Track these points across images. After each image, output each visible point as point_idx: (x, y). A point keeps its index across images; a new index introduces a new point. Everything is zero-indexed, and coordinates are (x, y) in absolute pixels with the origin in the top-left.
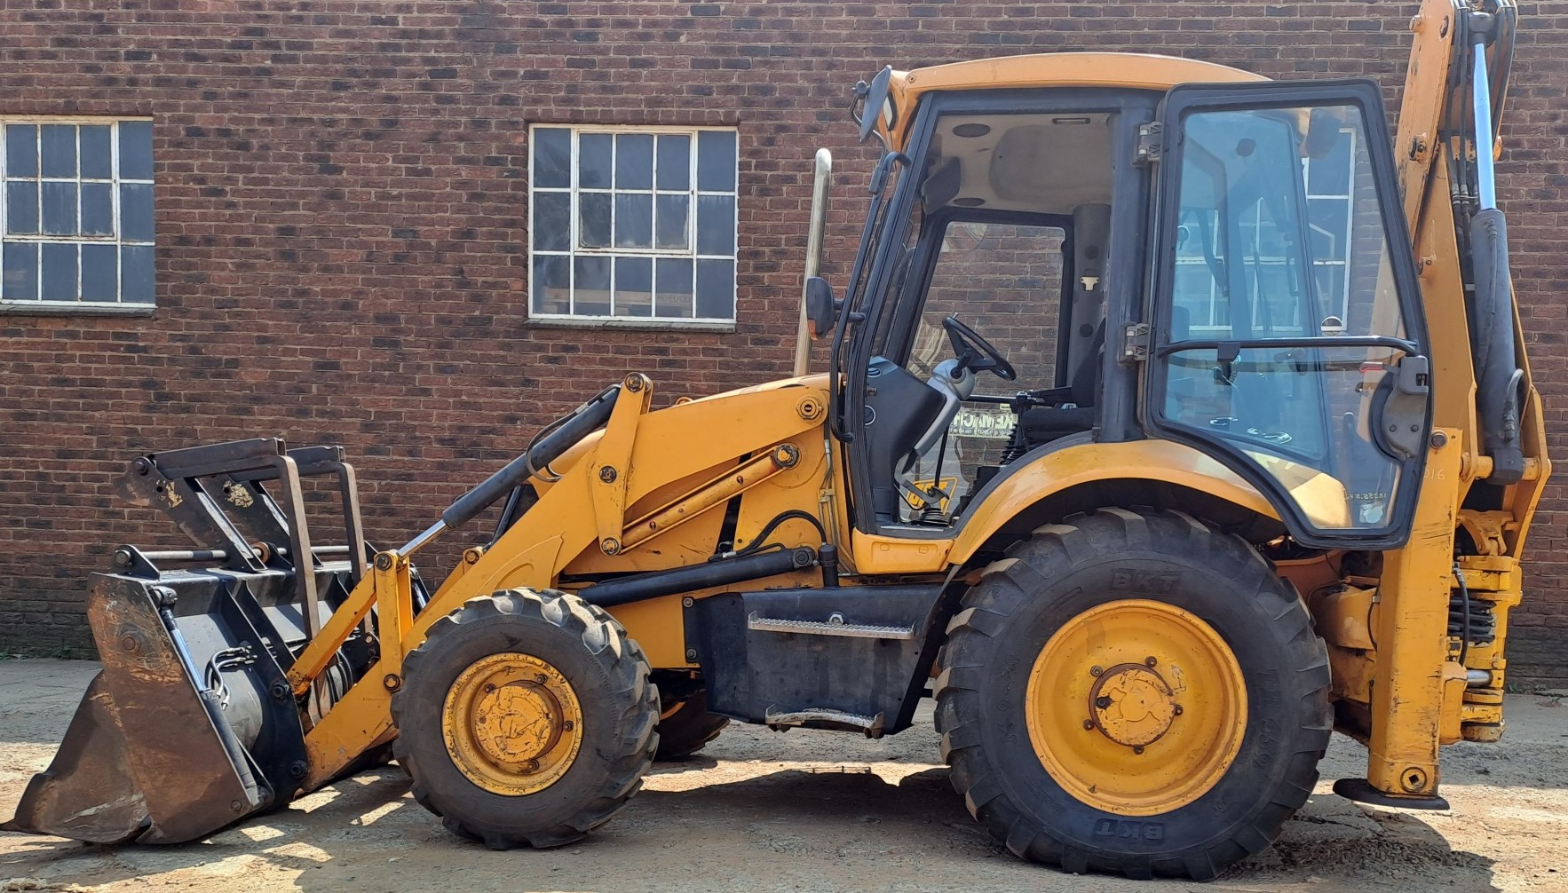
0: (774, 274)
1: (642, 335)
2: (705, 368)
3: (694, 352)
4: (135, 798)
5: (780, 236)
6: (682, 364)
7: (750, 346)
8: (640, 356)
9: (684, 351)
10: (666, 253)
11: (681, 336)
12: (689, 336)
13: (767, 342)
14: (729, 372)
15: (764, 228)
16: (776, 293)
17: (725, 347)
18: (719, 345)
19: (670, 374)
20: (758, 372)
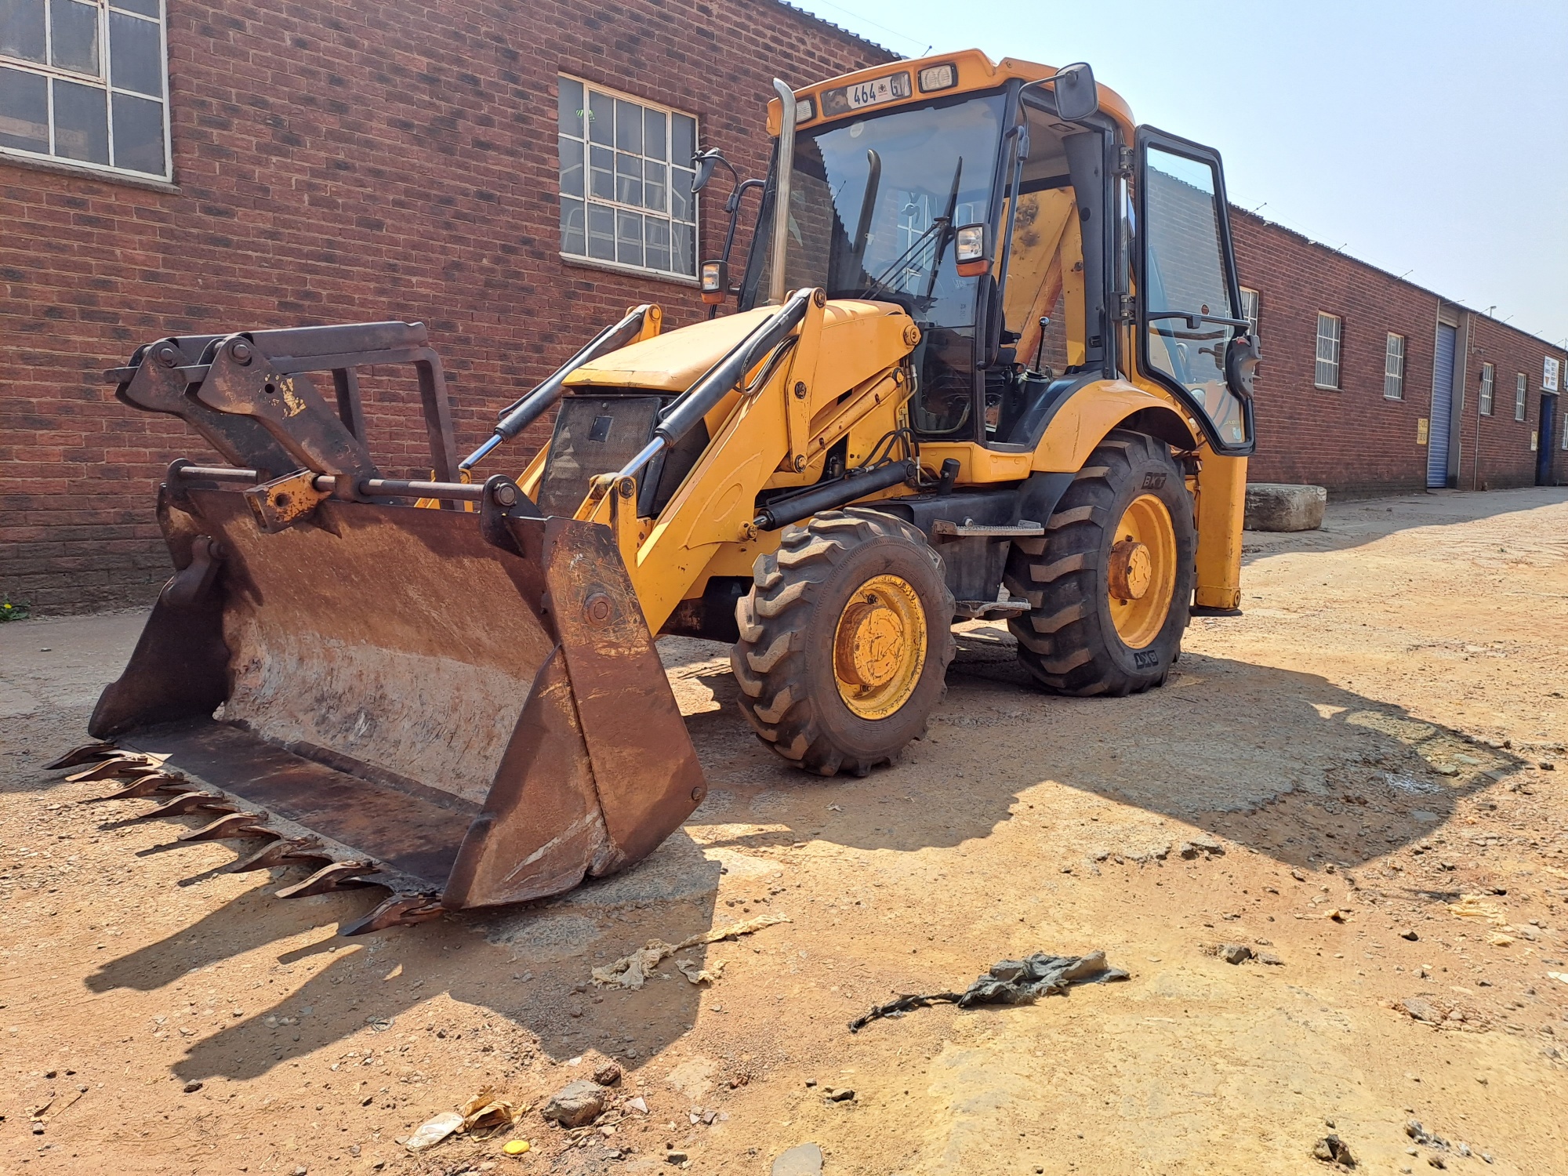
0: (225, 133)
1: (47, 179)
2: (140, 233)
3: (125, 211)
4: (589, 818)
5: (229, 89)
6: (108, 225)
7: (198, 214)
8: (45, 206)
9: (109, 208)
10: (68, 75)
11: (105, 188)
12: (115, 190)
13: (220, 213)
14: (174, 243)
15: (208, 74)
16: (228, 156)
17: (165, 211)
18: (158, 207)
19: (90, 234)
20: (212, 248)
